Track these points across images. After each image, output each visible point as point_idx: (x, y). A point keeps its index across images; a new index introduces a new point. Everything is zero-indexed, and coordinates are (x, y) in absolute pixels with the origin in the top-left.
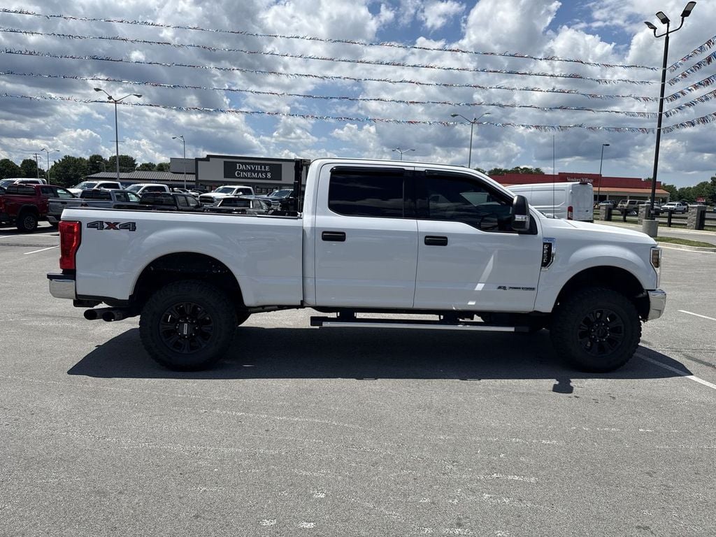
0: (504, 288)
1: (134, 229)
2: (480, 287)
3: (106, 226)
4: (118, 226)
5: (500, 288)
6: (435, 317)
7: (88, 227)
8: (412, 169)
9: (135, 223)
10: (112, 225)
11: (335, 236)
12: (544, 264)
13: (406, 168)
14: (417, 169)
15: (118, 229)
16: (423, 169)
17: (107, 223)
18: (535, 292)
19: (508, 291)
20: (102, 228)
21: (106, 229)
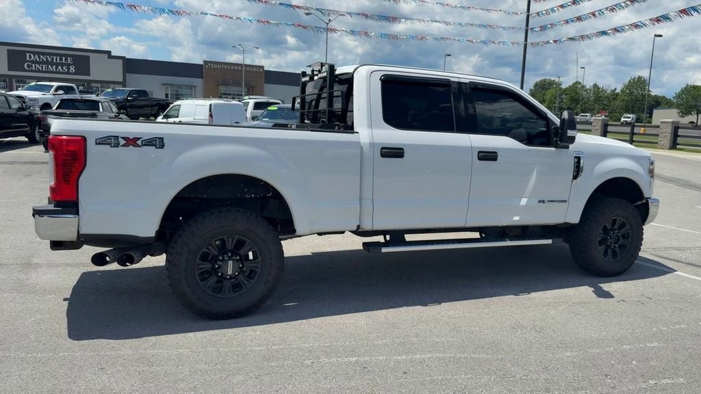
0: (543, 202)
1: (162, 146)
2: (524, 201)
3: (122, 142)
4: (139, 142)
5: (540, 201)
6: (476, 235)
7: (96, 144)
8: (457, 80)
9: (162, 138)
10: (132, 142)
11: (392, 153)
12: (575, 177)
13: (452, 79)
14: (462, 80)
15: (139, 146)
16: (467, 81)
17: (124, 138)
18: (566, 204)
19: (547, 204)
20: (117, 145)
21: (123, 146)
